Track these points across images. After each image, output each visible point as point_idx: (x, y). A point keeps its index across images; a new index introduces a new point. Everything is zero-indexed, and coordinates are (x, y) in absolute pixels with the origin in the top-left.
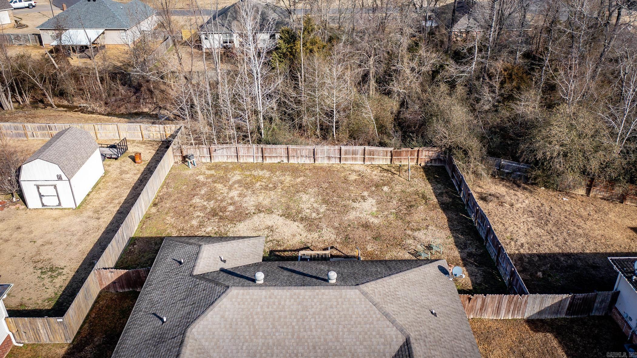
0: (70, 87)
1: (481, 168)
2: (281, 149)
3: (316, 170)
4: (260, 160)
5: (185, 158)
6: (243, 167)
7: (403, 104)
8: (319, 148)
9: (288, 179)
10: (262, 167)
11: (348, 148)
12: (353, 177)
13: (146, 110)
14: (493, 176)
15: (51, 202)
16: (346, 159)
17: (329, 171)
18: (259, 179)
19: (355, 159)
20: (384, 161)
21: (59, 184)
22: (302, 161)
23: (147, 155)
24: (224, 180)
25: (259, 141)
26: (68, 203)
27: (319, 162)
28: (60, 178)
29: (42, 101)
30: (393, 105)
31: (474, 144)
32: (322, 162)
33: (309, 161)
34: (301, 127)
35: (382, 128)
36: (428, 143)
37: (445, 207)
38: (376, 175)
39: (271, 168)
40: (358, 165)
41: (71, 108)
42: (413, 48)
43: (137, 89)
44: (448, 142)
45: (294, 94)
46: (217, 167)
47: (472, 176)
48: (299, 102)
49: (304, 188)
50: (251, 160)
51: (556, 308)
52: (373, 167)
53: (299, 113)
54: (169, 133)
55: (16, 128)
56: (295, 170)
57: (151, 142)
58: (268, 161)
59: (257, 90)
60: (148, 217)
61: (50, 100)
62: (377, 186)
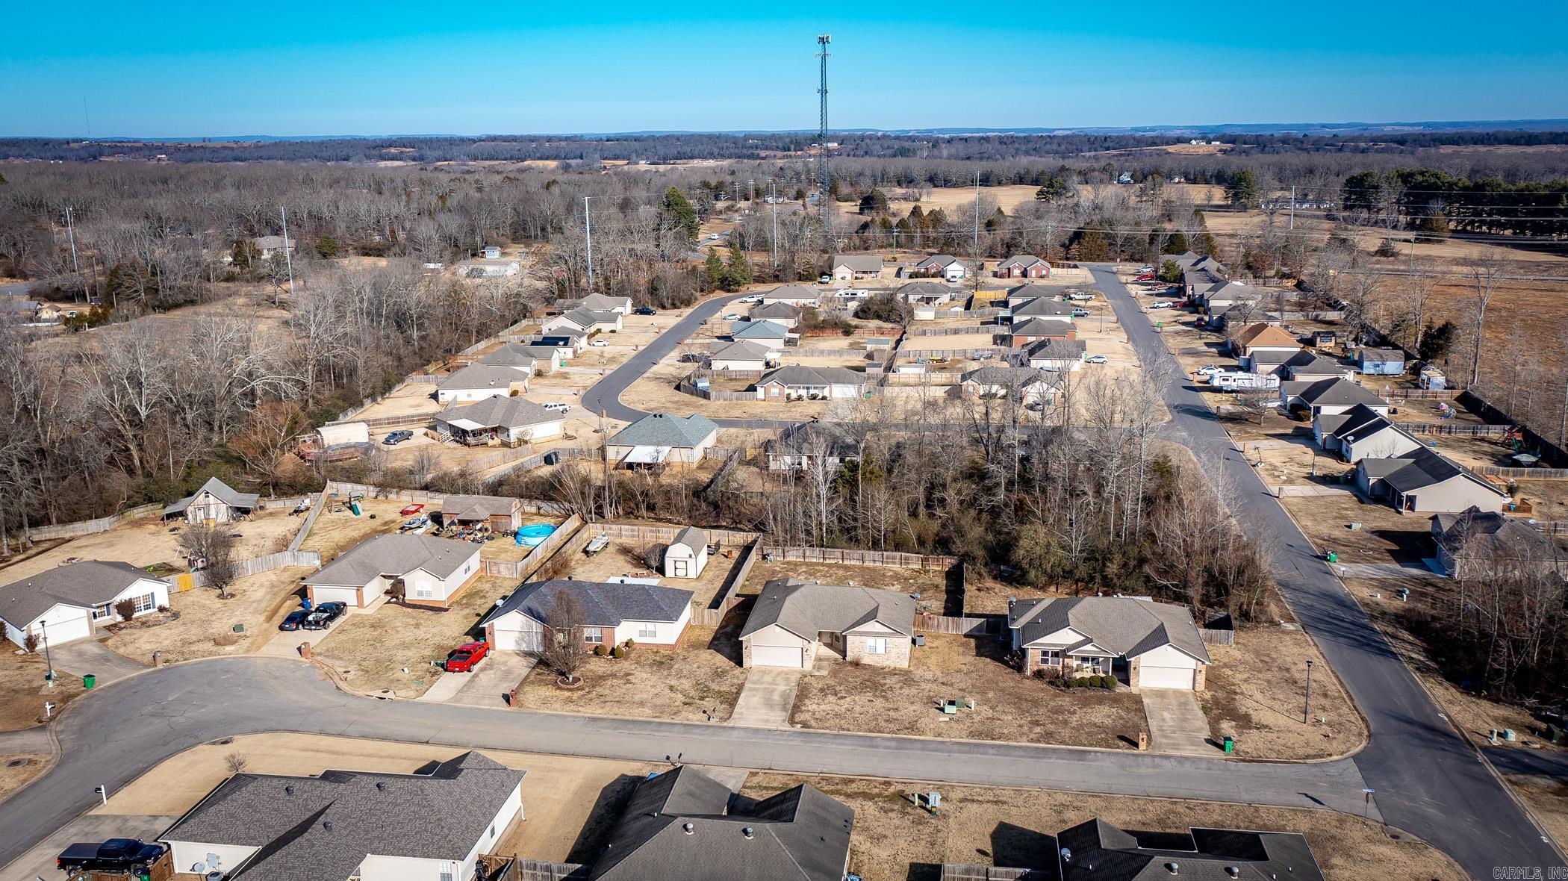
0: (659, 501)
1: (983, 570)
2: (838, 552)
3: (863, 569)
4: (821, 560)
5: (764, 557)
6: (807, 564)
7: (944, 526)
8: (866, 553)
9: (841, 572)
10: (822, 565)
11: (889, 553)
12: (890, 574)
13: (724, 524)
14: (995, 578)
15: (681, 573)
16: (887, 563)
17: (874, 569)
18: (820, 571)
19: (895, 563)
20: (917, 566)
21: (690, 561)
22: (853, 563)
23: (736, 554)
24: (794, 571)
25: (822, 546)
26: (692, 574)
27: (867, 564)
28: (690, 556)
29: (632, 513)
30: (935, 526)
31: (980, 553)
32: (869, 564)
33: (858, 563)
34: (857, 540)
35: (921, 542)
36: (950, 553)
37: (947, 592)
38: (907, 574)
39: (829, 566)
40: (896, 567)
41: (660, 520)
42: (955, 480)
43: (716, 506)
44: (963, 551)
45: (852, 513)
46: (788, 563)
47: (975, 576)
48: (855, 520)
49: (852, 577)
50: (814, 560)
51: (979, 628)
52: (907, 569)
53: (855, 528)
54: (750, 540)
55: (632, 531)
56: (847, 568)
57: (736, 546)
58: (828, 561)
59: (823, 507)
60: (744, 586)
61: (644, 512)
62: (905, 579)
